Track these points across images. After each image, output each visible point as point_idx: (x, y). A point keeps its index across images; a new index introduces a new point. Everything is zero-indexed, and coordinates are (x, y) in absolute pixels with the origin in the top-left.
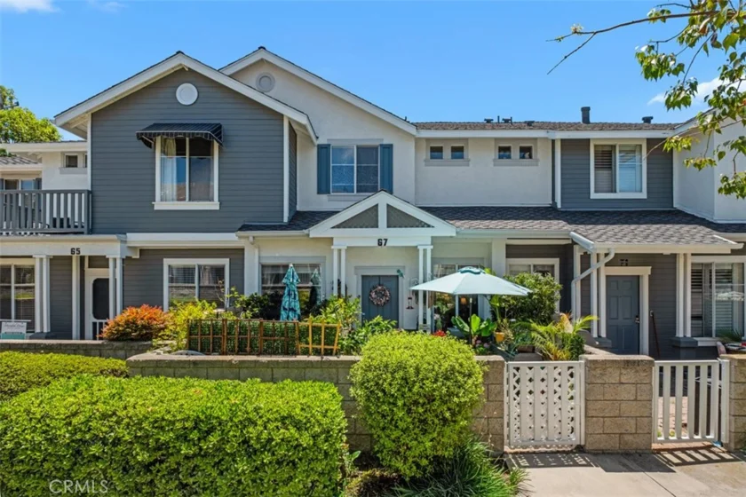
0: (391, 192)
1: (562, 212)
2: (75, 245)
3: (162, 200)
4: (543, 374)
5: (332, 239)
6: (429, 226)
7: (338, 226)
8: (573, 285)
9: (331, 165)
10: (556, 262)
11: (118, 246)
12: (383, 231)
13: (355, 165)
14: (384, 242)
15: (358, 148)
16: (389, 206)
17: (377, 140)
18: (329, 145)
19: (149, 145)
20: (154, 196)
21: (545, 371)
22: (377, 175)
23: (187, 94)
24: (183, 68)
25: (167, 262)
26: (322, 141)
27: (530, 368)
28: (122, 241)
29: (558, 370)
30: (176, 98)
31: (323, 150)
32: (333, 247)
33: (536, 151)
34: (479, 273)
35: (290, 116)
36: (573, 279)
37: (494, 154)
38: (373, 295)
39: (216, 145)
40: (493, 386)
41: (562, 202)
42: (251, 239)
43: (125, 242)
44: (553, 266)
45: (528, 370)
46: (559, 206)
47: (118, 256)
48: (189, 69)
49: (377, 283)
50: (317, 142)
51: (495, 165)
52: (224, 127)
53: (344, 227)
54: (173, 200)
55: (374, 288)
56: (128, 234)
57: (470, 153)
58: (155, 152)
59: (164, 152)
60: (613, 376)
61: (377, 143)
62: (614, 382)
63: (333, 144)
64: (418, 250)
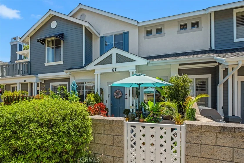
0: (128, 51)
1: (215, 51)
2: (25, 79)
3: (47, 62)
4: (152, 132)
5: (94, 70)
6: (134, 61)
7: (97, 65)
8: (218, 87)
9: (105, 44)
10: (209, 76)
11: (35, 78)
12: (114, 65)
13: (114, 43)
14: (115, 70)
15: (115, 36)
16: (117, 54)
17: (122, 31)
18: (104, 36)
19: (43, 44)
20: (45, 61)
21: (154, 130)
22: (122, 46)
23: (54, 24)
24: (53, 16)
25: (51, 84)
26: (102, 35)
27: (144, 127)
28: (36, 77)
29: (164, 130)
30: (51, 27)
31: (102, 38)
32: (95, 73)
33: (201, 24)
34: (140, 75)
35: (85, 25)
36: (218, 83)
37: (177, 28)
38: (115, 94)
39: (62, 41)
40: (117, 137)
41: (215, 46)
42: (69, 72)
43: (38, 77)
44: (207, 79)
45: (142, 129)
46: (213, 48)
47: (35, 82)
48: (55, 15)
49: (117, 89)
50: (99, 36)
51: (178, 34)
52: (65, 34)
53: (100, 65)
54: (51, 62)
55: (116, 91)
56: (39, 75)
57: (165, 30)
58: (45, 47)
59: (48, 46)
60: (210, 139)
61: (122, 32)
62: (210, 143)
63: (105, 35)
64: (130, 72)
